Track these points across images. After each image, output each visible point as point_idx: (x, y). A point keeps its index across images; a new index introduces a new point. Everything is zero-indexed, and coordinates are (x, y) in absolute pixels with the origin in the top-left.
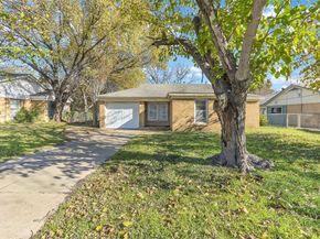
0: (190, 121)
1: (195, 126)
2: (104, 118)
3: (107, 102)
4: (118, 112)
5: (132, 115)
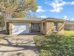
0: (52, 31)
2: (12, 30)
3: (13, 22)
4: (20, 27)
5: (26, 28)
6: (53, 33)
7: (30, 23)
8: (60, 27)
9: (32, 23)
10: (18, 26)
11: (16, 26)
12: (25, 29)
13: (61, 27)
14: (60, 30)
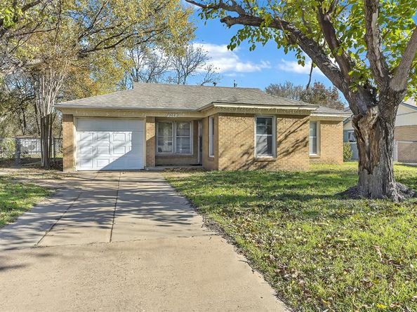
0: (246, 153)
1: (255, 160)
2: (71, 150)
3: (77, 118)
4: (104, 138)
5: (130, 144)
6: (247, 165)
7: (149, 120)
8: (286, 137)
9: (157, 120)
10: (96, 134)
11: (86, 133)
12: (129, 147)
13: (292, 139)
14: (288, 153)
